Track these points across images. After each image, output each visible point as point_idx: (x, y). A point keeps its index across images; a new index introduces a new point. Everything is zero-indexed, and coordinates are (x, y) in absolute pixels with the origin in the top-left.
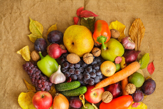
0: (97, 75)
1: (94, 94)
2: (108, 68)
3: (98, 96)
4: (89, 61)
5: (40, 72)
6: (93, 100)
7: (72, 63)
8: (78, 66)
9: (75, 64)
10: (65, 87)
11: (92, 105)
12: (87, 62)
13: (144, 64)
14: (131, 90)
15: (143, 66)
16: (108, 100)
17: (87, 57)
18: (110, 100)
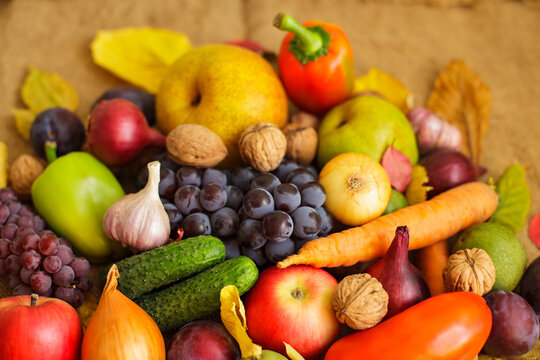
0: (303, 204)
1: (296, 294)
2: (355, 169)
3: (312, 298)
4: (265, 142)
5: (41, 221)
6: (288, 318)
7: (191, 159)
8: (218, 178)
9: (201, 171)
10: (148, 260)
11: (283, 352)
12: (259, 145)
13: (509, 205)
14: (472, 266)
15: (508, 215)
16: (367, 303)
17: (258, 129)
18: (376, 304)
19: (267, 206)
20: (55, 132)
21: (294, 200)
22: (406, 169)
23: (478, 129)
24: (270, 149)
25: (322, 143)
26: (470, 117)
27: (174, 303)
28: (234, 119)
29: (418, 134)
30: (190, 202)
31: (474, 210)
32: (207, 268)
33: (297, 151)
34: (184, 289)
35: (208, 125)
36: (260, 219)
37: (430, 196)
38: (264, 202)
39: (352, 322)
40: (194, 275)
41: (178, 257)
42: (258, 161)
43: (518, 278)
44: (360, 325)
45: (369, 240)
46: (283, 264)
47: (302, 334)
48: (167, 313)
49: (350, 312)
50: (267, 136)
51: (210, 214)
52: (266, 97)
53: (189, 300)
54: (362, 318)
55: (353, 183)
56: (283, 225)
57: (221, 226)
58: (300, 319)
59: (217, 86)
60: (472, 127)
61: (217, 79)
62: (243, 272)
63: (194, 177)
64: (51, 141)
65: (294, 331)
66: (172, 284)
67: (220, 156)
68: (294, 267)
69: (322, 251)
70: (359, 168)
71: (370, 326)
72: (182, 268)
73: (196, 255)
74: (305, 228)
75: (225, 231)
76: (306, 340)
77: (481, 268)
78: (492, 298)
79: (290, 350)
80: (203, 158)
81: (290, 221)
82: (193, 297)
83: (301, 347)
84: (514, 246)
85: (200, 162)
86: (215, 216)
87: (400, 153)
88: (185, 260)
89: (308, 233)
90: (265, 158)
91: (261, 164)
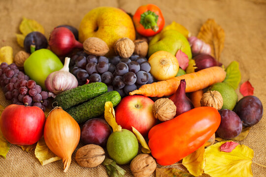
0: (141, 70)
1: (137, 106)
2: (164, 57)
3: (144, 108)
4: (125, 44)
5: (28, 77)
6: (133, 115)
7: (93, 51)
8: (104, 59)
9: (98, 57)
10: (74, 91)
11: (131, 130)
12: (123, 46)
13: (231, 78)
14: (213, 97)
15: (230, 82)
16: (167, 109)
17: (122, 40)
18: (171, 109)
19: (126, 70)
20: (35, 41)
21: (137, 68)
22: (186, 60)
23: (219, 47)
24: (128, 48)
25: (150, 48)
26: (216, 43)
27: (84, 109)
28: (112, 36)
29: (192, 47)
30: (93, 69)
31: (214, 77)
32: (99, 95)
33: (139, 51)
34: (89, 103)
35: (101, 38)
36: (122, 76)
37: (196, 71)
38: (125, 68)
39: (161, 117)
40: (93, 98)
41: (87, 90)
42: (122, 53)
43: (234, 106)
44: (164, 119)
45: (169, 86)
46: (132, 93)
47: (139, 123)
48: (81, 114)
49: (160, 112)
50: (126, 42)
51: (101, 74)
52: (127, 27)
53: (91, 108)
54: (165, 115)
55: (162, 62)
56: (132, 78)
57: (106, 78)
58: (138, 116)
59: (106, 22)
60: (216, 47)
61: (106, 19)
62: (114, 96)
63: (95, 59)
64: (33, 44)
65: (136, 121)
66: (84, 102)
67: (106, 51)
68: (136, 95)
69: (148, 89)
70: (165, 57)
71: (168, 119)
72: (89, 94)
73: (95, 89)
74: (142, 79)
75: (107, 81)
76: (141, 125)
77: (217, 98)
78: (222, 112)
79: (134, 129)
80: (99, 51)
81: (135, 76)
82: (92, 106)
83: (139, 128)
84: (232, 92)
85: (97, 53)
86: (103, 75)
87: (184, 53)
88: (90, 91)
89: (143, 82)
90: (125, 52)
91: (123, 54)
